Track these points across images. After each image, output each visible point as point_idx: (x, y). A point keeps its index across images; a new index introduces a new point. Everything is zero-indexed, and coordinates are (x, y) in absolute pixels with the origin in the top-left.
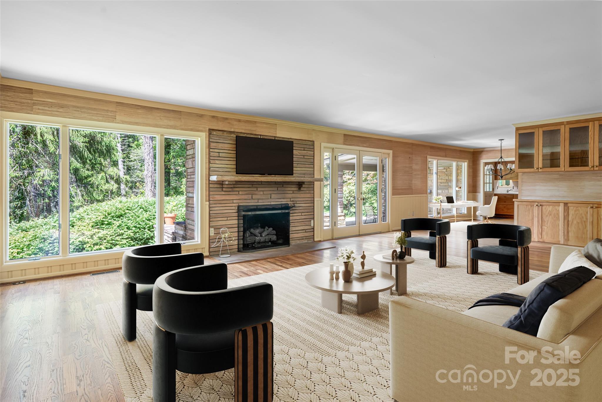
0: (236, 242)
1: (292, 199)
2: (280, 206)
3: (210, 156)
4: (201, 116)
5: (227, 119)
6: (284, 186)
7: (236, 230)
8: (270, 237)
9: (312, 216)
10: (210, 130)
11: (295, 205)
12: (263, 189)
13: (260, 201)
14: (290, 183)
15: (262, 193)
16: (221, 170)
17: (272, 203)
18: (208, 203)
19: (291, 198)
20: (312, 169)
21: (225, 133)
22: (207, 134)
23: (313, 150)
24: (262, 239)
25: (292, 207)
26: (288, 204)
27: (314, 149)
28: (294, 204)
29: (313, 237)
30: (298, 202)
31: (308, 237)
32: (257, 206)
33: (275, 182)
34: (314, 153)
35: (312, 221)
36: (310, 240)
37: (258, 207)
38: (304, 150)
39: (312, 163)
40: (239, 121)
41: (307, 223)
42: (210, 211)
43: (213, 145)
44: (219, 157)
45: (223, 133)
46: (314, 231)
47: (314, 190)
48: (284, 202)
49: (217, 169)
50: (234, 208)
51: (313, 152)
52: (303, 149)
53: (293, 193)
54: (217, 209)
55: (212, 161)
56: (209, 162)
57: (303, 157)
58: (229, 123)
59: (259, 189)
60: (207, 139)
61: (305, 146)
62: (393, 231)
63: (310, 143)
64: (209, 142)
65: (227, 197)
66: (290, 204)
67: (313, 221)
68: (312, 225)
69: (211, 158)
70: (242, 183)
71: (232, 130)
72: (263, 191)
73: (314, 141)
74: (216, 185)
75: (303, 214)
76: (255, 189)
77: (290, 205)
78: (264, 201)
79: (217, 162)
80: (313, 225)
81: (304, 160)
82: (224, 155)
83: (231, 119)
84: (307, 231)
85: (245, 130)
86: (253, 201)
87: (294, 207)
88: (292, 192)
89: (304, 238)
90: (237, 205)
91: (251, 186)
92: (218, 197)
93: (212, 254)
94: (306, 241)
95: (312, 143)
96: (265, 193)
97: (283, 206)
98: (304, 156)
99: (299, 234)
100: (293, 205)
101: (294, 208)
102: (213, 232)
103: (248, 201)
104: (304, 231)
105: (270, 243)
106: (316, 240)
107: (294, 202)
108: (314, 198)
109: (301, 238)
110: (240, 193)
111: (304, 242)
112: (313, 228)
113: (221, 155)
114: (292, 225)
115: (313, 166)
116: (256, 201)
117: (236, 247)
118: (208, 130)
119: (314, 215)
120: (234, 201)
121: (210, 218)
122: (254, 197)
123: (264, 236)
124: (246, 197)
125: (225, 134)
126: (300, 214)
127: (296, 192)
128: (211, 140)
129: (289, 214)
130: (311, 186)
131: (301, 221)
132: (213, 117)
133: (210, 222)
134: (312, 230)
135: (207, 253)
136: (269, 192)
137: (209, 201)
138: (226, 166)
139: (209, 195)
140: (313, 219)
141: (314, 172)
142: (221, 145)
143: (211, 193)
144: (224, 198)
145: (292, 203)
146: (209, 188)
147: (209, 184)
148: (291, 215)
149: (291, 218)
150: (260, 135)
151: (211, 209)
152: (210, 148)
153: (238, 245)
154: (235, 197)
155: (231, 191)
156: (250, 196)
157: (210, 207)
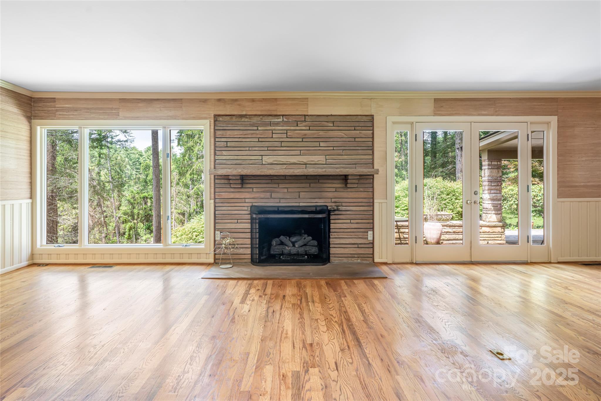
0: (249, 251)
1: (333, 200)
2: (314, 209)
3: (215, 147)
4: (205, 101)
5: (236, 100)
6: (321, 181)
7: (249, 235)
8: (307, 248)
9: (368, 226)
10: (215, 116)
11: (339, 208)
12: (287, 186)
13: (282, 201)
14: (331, 177)
15: (286, 190)
16: (228, 162)
17: (301, 204)
18: (212, 201)
19: (331, 198)
20: (371, 157)
21: (234, 117)
22: (212, 121)
23: (371, 128)
24: (294, 250)
25: (335, 210)
26: (327, 206)
27: (373, 126)
28: (337, 206)
29: (371, 256)
30: (344, 204)
31: (361, 256)
32: (278, 207)
33: (307, 176)
34: (373, 134)
35: (370, 233)
36: (366, 260)
37: (280, 209)
38: (355, 130)
39: (371, 148)
40: (253, 100)
41: (360, 235)
42: (215, 210)
43: (219, 133)
44: (227, 147)
45: (231, 118)
46: (373, 247)
47: (373, 187)
48: (320, 202)
49: (224, 161)
50: (246, 208)
51: (372, 131)
52: (353, 128)
53: (336, 191)
54: (224, 209)
55: (218, 153)
56: (215, 154)
57: (353, 140)
58: (239, 105)
59: (281, 186)
60: (212, 127)
61: (357, 124)
62: (559, 263)
63: (365, 119)
64: (215, 130)
65: (237, 195)
66: (331, 205)
67: (372, 232)
68: (370, 238)
69: (217, 149)
70: (257, 178)
71: (244, 113)
72: (287, 188)
73: (373, 115)
74: (223, 180)
75: (352, 221)
76: (276, 186)
77: (329, 208)
78: (288, 200)
79: (225, 153)
80: (372, 239)
81: (355, 144)
82: (233, 144)
83: (242, 100)
84: (360, 246)
85: (261, 111)
86: (272, 199)
87: (338, 210)
88: (334, 190)
89: (356, 256)
90: (251, 204)
91: (269, 181)
92: (225, 195)
93: (217, 261)
94: (359, 261)
95: (370, 118)
96: (290, 190)
97: (318, 209)
98: (355, 138)
99: (347, 250)
100: (336, 208)
101: (336, 212)
102: (219, 235)
103: (267, 201)
104: (356, 246)
105: (306, 257)
106: (376, 260)
107: (337, 204)
108: (373, 198)
109: (350, 255)
110: (255, 190)
111: (355, 261)
112: (373, 243)
113: (229, 144)
114: (332, 235)
115: (371, 151)
116: (278, 200)
117: (249, 256)
118: (213, 116)
119: (373, 223)
120: (247, 200)
121: (215, 219)
122: (274, 195)
123: (297, 246)
124: (262, 195)
125: (234, 119)
126: (349, 221)
127: (342, 190)
128: (217, 128)
129: (329, 220)
130: (368, 181)
131: (349, 230)
132: (219, 100)
133: (215, 223)
134: (371, 245)
135: (212, 260)
136: (297, 190)
137: (215, 199)
138: (236, 157)
139: (215, 192)
140: (373, 229)
141: (373, 160)
142: (229, 133)
143: (217, 190)
144: (232, 195)
145: (333, 204)
146: (215, 183)
147: (215, 179)
148: (332, 221)
149: (332, 226)
150: (283, 115)
151: (217, 209)
152: (215, 138)
153: (252, 254)
154: (247, 195)
155: (242, 188)
156: (268, 194)
157: (215, 207)
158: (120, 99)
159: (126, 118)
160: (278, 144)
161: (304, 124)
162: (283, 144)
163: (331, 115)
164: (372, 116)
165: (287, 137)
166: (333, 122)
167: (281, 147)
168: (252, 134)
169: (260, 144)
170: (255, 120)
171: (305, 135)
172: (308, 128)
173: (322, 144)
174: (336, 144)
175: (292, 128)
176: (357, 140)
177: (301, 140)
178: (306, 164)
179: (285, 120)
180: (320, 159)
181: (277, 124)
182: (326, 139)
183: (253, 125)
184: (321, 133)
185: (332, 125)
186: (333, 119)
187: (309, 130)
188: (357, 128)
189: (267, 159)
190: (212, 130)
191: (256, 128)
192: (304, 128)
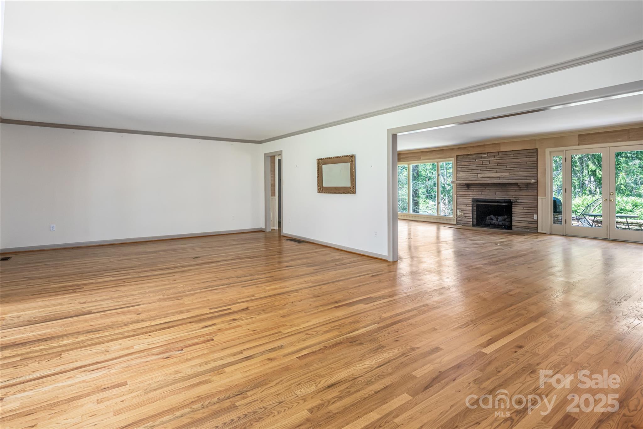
0: (471, 220)
1: (514, 196)
2: (503, 201)
3: (457, 170)
4: (453, 149)
5: (466, 148)
6: (507, 186)
7: (471, 212)
9: (534, 211)
10: (457, 156)
12: (490, 189)
13: (487, 196)
14: (512, 184)
15: (489, 191)
16: (463, 177)
17: (497, 198)
18: (456, 196)
20: (536, 172)
22: (456, 158)
23: (536, 156)
24: (497, 223)
25: (514, 202)
26: (510, 200)
28: (516, 200)
29: (536, 228)
30: (520, 199)
31: (530, 228)
32: (486, 199)
33: (500, 184)
34: (537, 159)
35: (535, 216)
36: (533, 231)
37: (486, 200)
38: (526, 158)
39: (536, 167)
41: (529, 216)
42: (457, 200)
43: (458, 164)
46: (537, 224)
47: (537, 190)
48: (507, 198)
49: (461, 177)
50: (470, 199)
54: (461, 199)
55: (458, 173)
57: (525, 163)
58: (467, 150)
59: (487, 189)
61: (527, 154)
63: (532, 151)
64: (457, 162)
65: (466, 193)
66: (512, 199)
67: (536, 215)
68: (535, 218)
69: (458, 171)
70: (476, 185)
71: (469, 153)
72: (490, 190)
74: (460, 186)
75: (525, 208)
76: (484, 189)
77: (511, 200)
78: (490, 196)
79: (461, 173)
80: (536, 219)
81: (527, 165)
82: (464, 169)
83: (468, 147)
84: (529, 222)
85: (477, 151)
86: (482, 196)
87: (517, 202)
88: (514, 191)
89: (527, 228)
90: (472, 198)
91: (481, 186)
92: (461, 193)
93: (458, 224)
94: (529, 231)
95: (535, 150)
97: (505, 201)
99: (522, 224)
100: (515, 201)
102: (458, 212)
103: (480, 196)
104: (527, 222)
105: (503, 227)
106: (538, 231)
107: (516, 199)
108: (537, 196)
109: (523, 227)
110: (474, 190)
111: (527, 231)
112: (537, 221)
113: (463, 169)
114: (513, 215)
115: (536, 169)
116: (485, 196)
117: (471, 223)
119: (537, 210)
120: (471, 196)
121: (457, 204)
122: (483, 193)
123: (498, 220)
124: (478, 193)
125: (465, 156)
126: (523, 208)
127: (519, 191)
128: (458, 161)
129: (512, 207)
130: (534, 186)
131: (522, 213)
132: (459, 148)
133: (457, 206)
134: (536, 223)
135: (455, 223)
136: (495, 191)
137: (457, 194)
138: (466, 175)
139: (457, 191)
140: (537, 213)
141: (537, 174)
142: (463, 163)
143: (458, 190)
144: (464, 193)
145: (514, 199)
146: (457, 187)
147: (457, 185)
148: (513, 208)
149: (513, 210)
150: (487, 153)
151: (458, 199)
152: (457, 166)
153: (473, 222)
154: (470, 193)
155: (468, 189)
156: (480, 193)
157: (457, 198)
158: (421, 152)
159: (423, 160)
160: (484, 168)
161: (498, 156)
162: (488, 167)
163: (513, 151)
164: (537, 149)
165: (490, 164)
166: (514, 154)
167: (487, 169)
168: (473, 163)
169: (477, 168)
170: (474, 156)
171: (499, 162)
172: (500, 158)
173: (508, 166)
174: (515, 166)
175: (492, 159)
176: (527, 163)
177: (496, 165)
178: (499, 177)
179: (488, 155)
180: (507, 174)
181: (485, 157)
182: (510, 164)
183: (474, 159)
184: (507, 160)
185: (513, 156)
186: (513, 153)
187: (501, 159)
188: (527, 157)
189: (480, 176)
190: (456, 163)
191: (474, 160)
192: (498, 159)
